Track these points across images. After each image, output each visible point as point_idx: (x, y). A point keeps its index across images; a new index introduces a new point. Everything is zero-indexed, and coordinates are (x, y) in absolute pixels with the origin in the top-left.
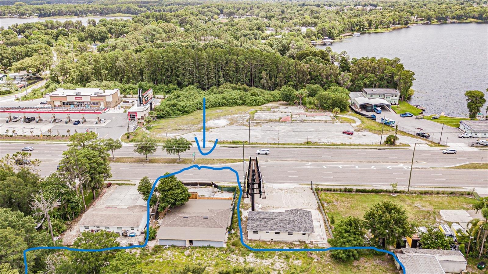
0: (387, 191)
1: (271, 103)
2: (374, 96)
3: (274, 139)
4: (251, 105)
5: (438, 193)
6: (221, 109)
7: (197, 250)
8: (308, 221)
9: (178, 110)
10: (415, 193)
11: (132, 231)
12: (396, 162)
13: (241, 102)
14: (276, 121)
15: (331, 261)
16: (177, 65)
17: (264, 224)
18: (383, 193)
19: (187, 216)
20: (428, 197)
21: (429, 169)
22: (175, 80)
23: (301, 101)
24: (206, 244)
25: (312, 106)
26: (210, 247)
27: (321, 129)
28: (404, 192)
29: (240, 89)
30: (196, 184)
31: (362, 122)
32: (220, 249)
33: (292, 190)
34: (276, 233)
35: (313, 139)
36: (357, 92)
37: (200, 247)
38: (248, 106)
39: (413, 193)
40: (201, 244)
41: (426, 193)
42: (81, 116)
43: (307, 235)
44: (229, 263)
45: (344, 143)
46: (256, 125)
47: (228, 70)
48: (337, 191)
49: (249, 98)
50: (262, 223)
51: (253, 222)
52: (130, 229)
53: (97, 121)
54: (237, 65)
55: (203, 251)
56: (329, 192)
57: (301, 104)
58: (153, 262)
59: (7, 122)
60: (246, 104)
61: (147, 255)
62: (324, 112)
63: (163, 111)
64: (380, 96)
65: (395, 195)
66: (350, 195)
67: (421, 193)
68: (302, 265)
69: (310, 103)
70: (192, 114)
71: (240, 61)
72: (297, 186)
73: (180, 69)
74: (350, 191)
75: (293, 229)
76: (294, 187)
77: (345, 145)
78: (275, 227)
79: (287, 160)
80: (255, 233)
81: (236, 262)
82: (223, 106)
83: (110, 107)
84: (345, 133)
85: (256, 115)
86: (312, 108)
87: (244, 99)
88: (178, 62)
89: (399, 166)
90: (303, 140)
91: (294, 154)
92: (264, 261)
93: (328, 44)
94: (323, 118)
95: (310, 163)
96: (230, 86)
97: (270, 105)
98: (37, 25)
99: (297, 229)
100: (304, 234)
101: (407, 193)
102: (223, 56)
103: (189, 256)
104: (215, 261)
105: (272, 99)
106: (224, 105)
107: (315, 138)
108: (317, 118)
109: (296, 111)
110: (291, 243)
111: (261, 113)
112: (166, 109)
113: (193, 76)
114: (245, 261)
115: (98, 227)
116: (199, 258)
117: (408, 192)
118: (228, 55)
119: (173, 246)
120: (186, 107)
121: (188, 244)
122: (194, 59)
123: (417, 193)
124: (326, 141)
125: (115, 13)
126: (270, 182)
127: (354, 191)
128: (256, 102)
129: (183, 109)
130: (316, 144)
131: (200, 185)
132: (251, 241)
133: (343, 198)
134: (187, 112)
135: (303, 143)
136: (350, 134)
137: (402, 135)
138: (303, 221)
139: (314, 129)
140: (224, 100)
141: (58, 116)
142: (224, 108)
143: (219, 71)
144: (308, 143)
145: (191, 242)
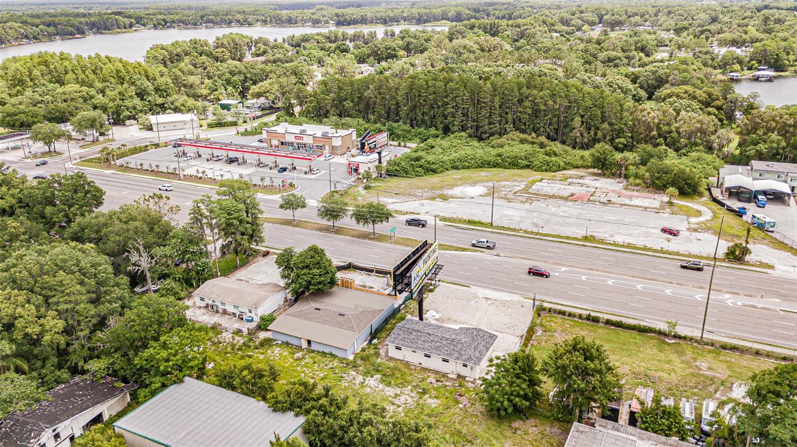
0: (660, 333)
1: (577, 169)
2: (766, 175)
3: (536, 225)
4: (539, 169)
5: (757, 353)
6: (489, 171)
7: (312, 355)
8: (481, 348)
9: (421, 166)
10: (712, 345)
11: (250, 314)
12: (720, 291)
13: (525, 162)
14: (562, 198)
15: (481, 412)
16: (446, 100)
17: (414, 339)
18: (653, 335)
19: (320, 308)
20: (734, 357)
21: (776, 311)
22: (441, 123)
23: (623, 171)
24: (327, 350)
25: (638, 181)
26: (331, 354)
27: (627, 220)
28: (691, 339)
29: (533, 143)
30: (372, 271)
31: (715, 217)
32: (341, 360)
33: (503, 303)
34: (426, 356)
35: (600, 233)
36: (739, 164)
37: (319, 352)
38: (535, 171)
39: (707, 344)
40: (321, 349)
41: (734, 348)
42: (289, 161)
43: (469, 367)
44: (340, 381)
45: (649, 246)
46: (524, 200)
47: (521, 112)
48: (575, 316)
49: (540, 157)
50: (412, 337)
51: (400, 332)
52: (247, 311)
53: (307, 170)
54: (536, 104)
55: (320, 357)
56: (561, 316)
57: (623, 176)
58: (250, 357)
59: (208, 160)
60: (532, 168)
61: (249, 347)
62: (656, 193)
63: (398, 166)
64: (779, 177)
65: (673, 341)
66: (592, 326)
67: (724, 347)
68: (436, 407)
69: (636, 176)
70: (440, 175)
71: (542, 98)
72: (516, 298)
73: (449, 106)
74: (596, 320)
75: (450, 354)
76: (509, 299)
77: (650, 249)
78: (426, 346)
79: (530, 259)
80: (398, 348)
81: (350, 382)
82: (495, 167)
83: (337, 154)
84: (664, 230)
85: (536, 187)
86: (638, 185)
87: (531, 160)
88: (446, 97)
89: (720, 297)
90: (581, 233)
91: (550, 252)
92: (387, 389)
93: (763, 79)
94: (646, 203)
95: (564, 269)
96: (518, 137)
97: (573, 172)
98: (317, 37)
99: (456, 355)
100: (465, 366)
101: (696, 341)
102: (516, 90)
103: (298, 359)
104: (326, 373)
105: (580, 163)
106: (496, 165)
107: (605, 232)
108: (636, 202)
109: (609, 185)
110: (445, 375)
111: (547, 184)
112: (403, 164)
113: (468, 117)
114: (362, 383)
115: (214, 301)
116: (309, 365)
117: (701, 342)
118: (524, 89)
119: (287, 344)
120: (433, 163)
121: (304, 345)
122: (472, 92)
123: (717, 345)
124: (619, 239)
125: (439, 21)
126: (479, 286)
127: (602, 322)
128: (548, 165)
129: (428, 165)
130: (602, 241)
131: (377, 272)
132: (391, 359)
133: (577, 329)
134: (434, 171)
135: (579, 237)
136: (673, 233)
137: (775, 249)
138: (473, 346)
139: (614, 218)
140: (499, 158)
141: (264, 159)
142: (495, 171)
143: (507, 113)
144: (586, 238)
145: (309, 342)
